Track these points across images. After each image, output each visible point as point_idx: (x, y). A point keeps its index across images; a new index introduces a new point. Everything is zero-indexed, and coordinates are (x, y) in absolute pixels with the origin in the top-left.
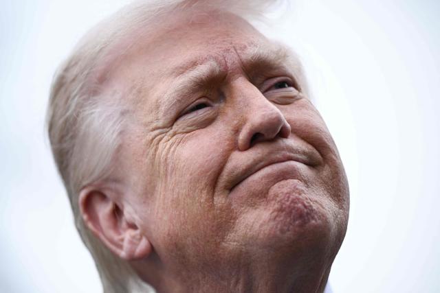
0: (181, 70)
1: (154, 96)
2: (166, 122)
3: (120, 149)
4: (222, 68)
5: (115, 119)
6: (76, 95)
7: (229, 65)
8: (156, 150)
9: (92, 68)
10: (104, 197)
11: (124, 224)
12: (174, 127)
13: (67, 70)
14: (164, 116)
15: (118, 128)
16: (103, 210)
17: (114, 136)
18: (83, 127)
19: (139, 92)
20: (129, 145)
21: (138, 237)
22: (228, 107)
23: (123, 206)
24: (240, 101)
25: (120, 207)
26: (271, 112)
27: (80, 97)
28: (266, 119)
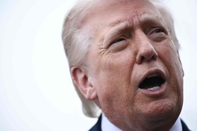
0: (114, 24)
1: (102, 34)
2: (106, 46)
3: (87, 53)
4: (131, 24)
5: (86, 40)
6: (71, 27)
7: (134, 23)
8: (101, 57)
9: (78, 17)
10: (81, 71)
11: (88, 84)
12: (109, 48)
13: (69, 15)
14: (105, 44)
15: (88, 44)
16: (80, 76)
17: (86, 47)
18: (74, 42)
19: (97, 31)
20: (91, 52)
21: (93, 91)
22: (132, 42)
23: (88, 76)
24: (137, 41)
25: (87, 76)
26: (149, 48)
27: (73, 28)
28: (146, 51)
